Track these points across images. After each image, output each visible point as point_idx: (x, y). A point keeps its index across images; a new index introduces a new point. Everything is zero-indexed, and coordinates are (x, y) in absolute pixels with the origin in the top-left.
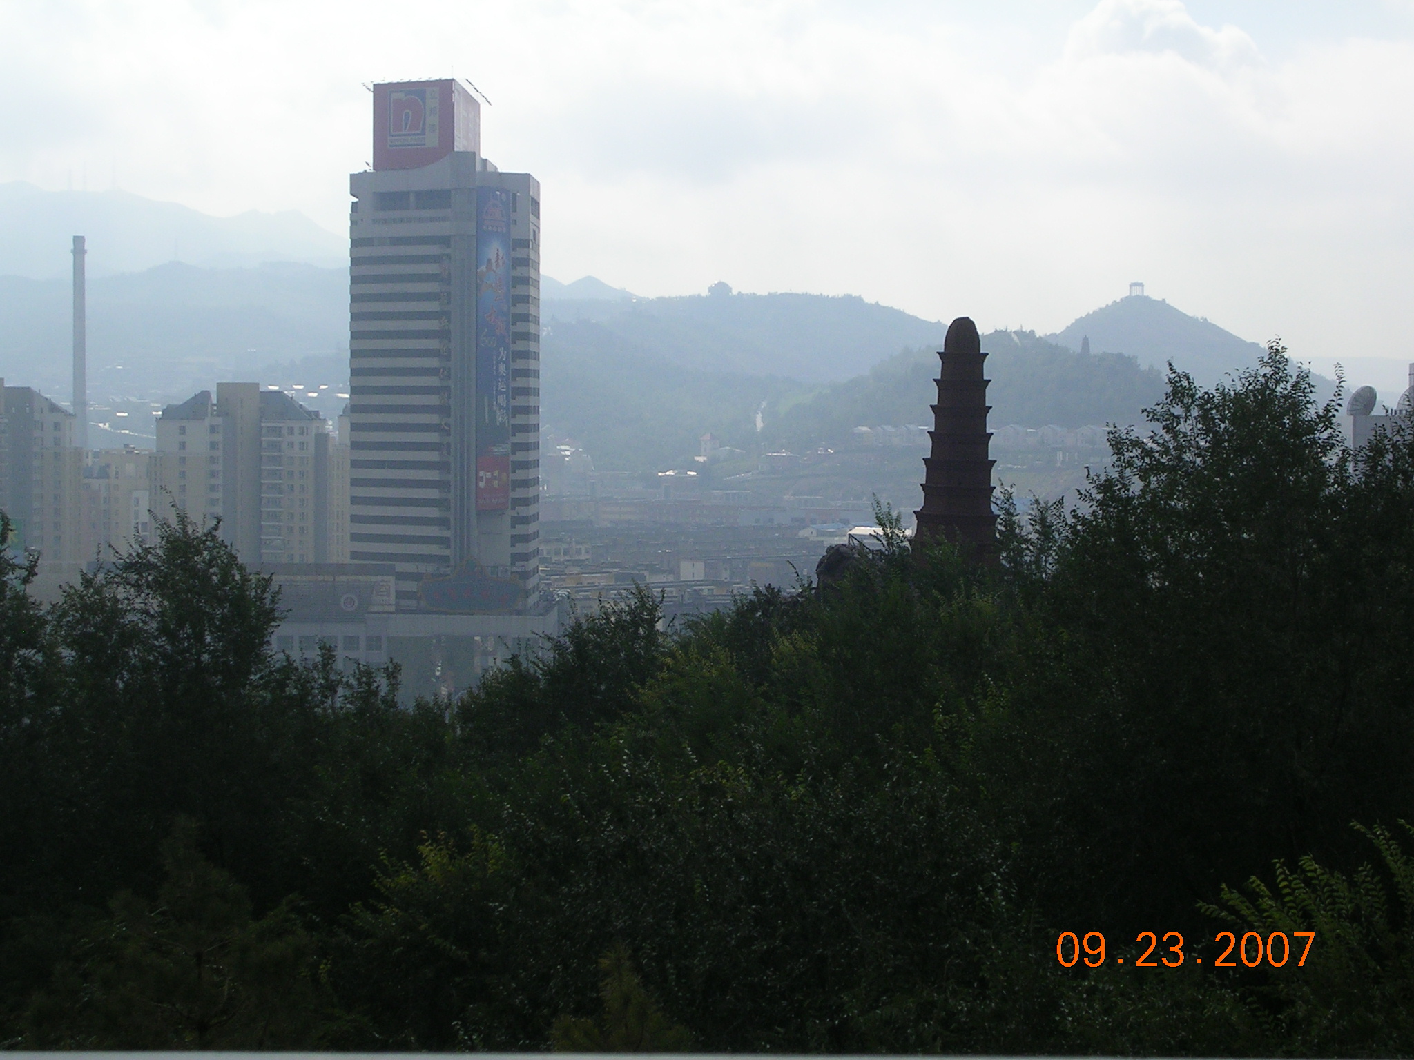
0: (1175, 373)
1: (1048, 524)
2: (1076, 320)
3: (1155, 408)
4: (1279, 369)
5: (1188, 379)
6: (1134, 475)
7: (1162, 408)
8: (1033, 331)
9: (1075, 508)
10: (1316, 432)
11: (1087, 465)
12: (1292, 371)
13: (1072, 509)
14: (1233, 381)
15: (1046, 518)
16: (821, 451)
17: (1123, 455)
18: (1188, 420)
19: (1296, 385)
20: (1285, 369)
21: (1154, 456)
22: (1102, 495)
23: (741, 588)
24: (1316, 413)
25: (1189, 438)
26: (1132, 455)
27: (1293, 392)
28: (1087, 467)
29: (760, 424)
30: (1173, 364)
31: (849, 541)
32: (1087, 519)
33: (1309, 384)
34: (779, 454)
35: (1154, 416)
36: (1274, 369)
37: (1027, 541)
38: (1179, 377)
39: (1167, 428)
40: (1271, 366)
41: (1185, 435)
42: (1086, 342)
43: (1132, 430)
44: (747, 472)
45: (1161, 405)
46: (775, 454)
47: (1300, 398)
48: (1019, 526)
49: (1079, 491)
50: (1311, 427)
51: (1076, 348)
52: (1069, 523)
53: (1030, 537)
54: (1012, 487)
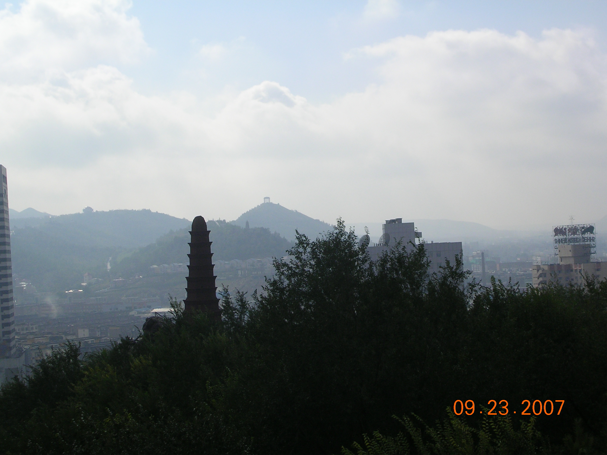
0: (298, 234)
1: (244, 302)
2: (243, 214)
3: (291, 249)
4: (342, 230)
5: (305, 237)
6: (285, 278)
7: (295, 249)
8: (225, 220)
9: (262, 294)
10: (359, 255)
11: (265, 275)
12: (347, 230)
13: (261, 294)
14: (323, 236)
15: (243, 299)
16: (137, 277)
17: (280, 270)
18: (305, 254)
19: (349, 237)
20: (344, 230)
21: (293, 270)
22: (272, 287)
23: (106, 339)
24: (358, 247)
25: (306, 261)
26: (283, 270)
27: (348, 239)
28: (265, 276)
29: (109, 267)
30: (298, 231)
31: (155, 315)
32: (267, 298)
33: (355, 236)
34: (118, 280)
35: (291, 253)
36: (340, 230)
37: (235, 309)
38: (301, 236)
39: (297, 258)
40: (339, 229)
41: (305, 260)
42: (247, 223)
43: (283, 259)
44: (104, 288)
45: (294, 248)
46: (117, 280)
47: (352, 242)
48: (231, 303)
49: (262, 286)
50: (356, 253)
51: (244, 226)
52: (260, 300)
53: (236, 307)
54: (227, 287)
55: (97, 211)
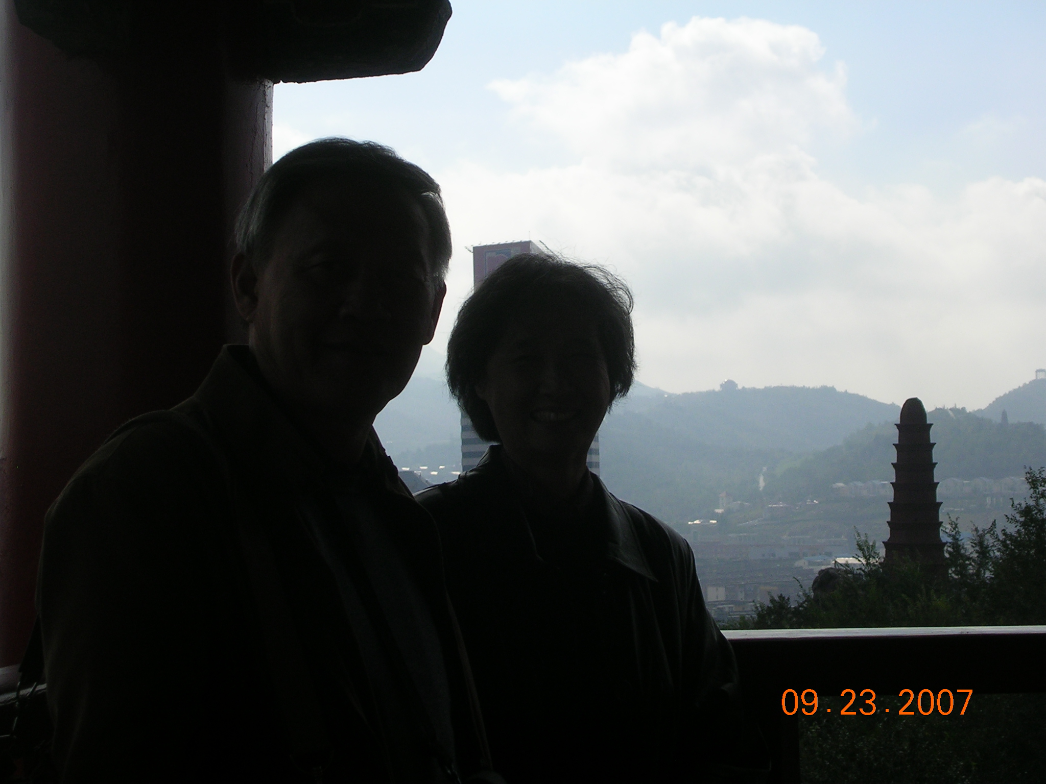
1: (985, 546)
2: (997, 398)
8: (965, 408)
9: (1004, 529)
11: (1011, 497)
15: (984, 542)
16: (809, 502)
22: (1024, 518)
32: (1013, 536)
34: (778, 505)
37: (969, 559)
42: (1004, 415)
44: (753, 520)
46: (775, 506)
48: (963, 548)
49: (1007, 516)
51: (997, 420)
52: (1000, 540)
53: (971, 556)
54: (957, 519)
55: (743, 388)
